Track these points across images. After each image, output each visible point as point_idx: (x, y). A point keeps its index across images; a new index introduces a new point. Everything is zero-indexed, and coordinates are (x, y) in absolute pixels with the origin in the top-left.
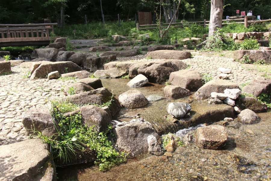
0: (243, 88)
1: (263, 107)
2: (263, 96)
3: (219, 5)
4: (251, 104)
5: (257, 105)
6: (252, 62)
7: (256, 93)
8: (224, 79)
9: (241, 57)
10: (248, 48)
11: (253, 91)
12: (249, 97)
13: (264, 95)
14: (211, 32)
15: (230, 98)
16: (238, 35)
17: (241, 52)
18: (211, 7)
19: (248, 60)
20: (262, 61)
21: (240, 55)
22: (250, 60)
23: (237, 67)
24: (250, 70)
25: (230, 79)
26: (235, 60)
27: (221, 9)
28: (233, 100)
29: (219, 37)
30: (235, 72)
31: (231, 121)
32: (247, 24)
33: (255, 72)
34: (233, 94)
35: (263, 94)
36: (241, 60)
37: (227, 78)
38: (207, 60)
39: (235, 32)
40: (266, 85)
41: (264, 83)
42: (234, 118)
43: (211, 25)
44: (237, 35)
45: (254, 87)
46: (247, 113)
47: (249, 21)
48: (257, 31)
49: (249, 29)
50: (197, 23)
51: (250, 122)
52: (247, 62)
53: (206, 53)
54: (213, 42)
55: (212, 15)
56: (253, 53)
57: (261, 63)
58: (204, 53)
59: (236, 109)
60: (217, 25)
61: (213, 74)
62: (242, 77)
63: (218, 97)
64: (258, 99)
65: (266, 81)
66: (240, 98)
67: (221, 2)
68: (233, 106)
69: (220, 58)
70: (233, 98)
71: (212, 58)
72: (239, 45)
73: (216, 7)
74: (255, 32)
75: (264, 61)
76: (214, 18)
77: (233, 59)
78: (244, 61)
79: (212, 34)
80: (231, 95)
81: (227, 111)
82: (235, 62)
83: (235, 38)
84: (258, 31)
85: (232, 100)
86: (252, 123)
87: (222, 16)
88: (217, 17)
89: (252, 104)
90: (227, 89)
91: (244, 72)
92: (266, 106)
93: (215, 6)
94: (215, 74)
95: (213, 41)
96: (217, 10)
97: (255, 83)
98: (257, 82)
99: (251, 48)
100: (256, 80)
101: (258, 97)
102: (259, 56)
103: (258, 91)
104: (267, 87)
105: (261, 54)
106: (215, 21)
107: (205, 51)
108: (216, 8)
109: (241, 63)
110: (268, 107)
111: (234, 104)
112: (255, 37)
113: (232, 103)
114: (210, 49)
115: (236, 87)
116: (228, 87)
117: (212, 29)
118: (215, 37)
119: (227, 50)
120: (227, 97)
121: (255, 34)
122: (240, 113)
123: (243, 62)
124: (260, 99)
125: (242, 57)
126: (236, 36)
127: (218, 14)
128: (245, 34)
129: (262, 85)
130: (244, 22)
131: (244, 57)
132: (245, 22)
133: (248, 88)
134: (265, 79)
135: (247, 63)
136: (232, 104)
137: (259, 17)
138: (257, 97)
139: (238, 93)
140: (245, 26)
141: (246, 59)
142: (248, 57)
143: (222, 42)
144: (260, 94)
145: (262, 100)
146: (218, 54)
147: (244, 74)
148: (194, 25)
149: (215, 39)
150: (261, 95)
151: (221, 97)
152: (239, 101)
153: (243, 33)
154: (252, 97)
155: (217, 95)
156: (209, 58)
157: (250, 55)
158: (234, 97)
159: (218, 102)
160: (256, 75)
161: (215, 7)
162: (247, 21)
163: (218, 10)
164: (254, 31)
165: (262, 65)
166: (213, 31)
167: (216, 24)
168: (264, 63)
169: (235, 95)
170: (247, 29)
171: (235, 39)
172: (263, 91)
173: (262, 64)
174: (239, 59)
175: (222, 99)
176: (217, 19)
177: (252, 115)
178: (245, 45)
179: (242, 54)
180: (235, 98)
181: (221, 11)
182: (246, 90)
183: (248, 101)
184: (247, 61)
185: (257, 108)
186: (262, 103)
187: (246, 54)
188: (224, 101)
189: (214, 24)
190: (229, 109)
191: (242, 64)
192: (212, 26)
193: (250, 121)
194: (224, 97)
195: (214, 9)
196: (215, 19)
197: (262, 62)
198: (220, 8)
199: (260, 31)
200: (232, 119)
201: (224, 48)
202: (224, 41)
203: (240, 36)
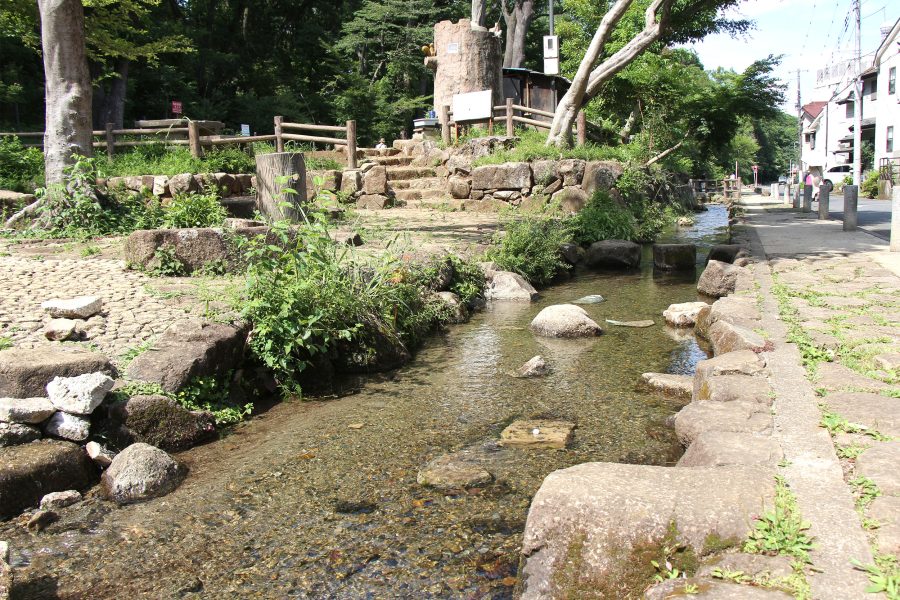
0: (126, 368)
1: (200, 426)
2: (200, 386)
3: (74, 74)
4: (154, 422)
5: (176, 423)
6: (187, 270)
7: (172, 380)
8: (62, 341)
9: (149, 253)
10: (187, 224)
11: (162, 374)
12: (144, 397)
13: (201, 382)
14: (54, 169)
15: (68, 412)
16: (170, 182)
17: (148, 238)
18: (47, 77)
19: (172, 265)
20: (220, 264)
21: (144, 249)
22: (179, 264)
23: (130, 291)
24: (172, 299)
25: (88, 339)
26: (130, 268)
27: (86, 88)
28: (82, 417)
29: (87, 189)
30: (114, 310)
31: (71, 501)
32: (199, 149)
33: (187, 304)
34: (80, 395)
35: (198, 378)
36: (151, 264)
37: (77, 336)
38: (24, 273)
39: (160, 174)
40: (204, 347)
41: (198, 339)
42: (83, 489)
43: (54, 144)
44: (166, 182)
45: (165, 356)
46: (132, 461)
47: (204, 138)
48: (231, 171)
49: (207, 164)
50: (20, 138)
51: (146, 492)
52: (169, 271)
53: (34, 246)
54: (65, 207)
55: (54, 106)
56: (187, 240)
57: (215, 270)
58: (27, 246)
59: (94, 450)
60: (73, 145)
61: (24, 325)
62: (135, 327)
63: (16, 417)
64: (183, 400)
65: (206, 332)
66: (112, 406)
67: (83, 64)
68: (82, 443)
69: (81, 263)
70: (81, 412)
71: (49, 264)
72: (162, 214)
73: (66, 76)
74: (224, 174)
75: (226, 263)
76: (59, 119)
77: (123, 264)
78: (162, 269)
79: (59, 176)
80: (72, 399)
81: (50, 467)
82: (131, 275)
83: (162, 191)
84: (235, 171)
85: (77, 419)
86: (155, 492)
87: (90, 111)
88: (72, 116)
89: (158, 423)
90: (57, 378)
91: (149, 308)
92: (212, 419)
93: (62, 75)
94: (34, 324)
95: (64, 203)
96: (68, 89)
97: (170, 343)
98: (175, 340)
99: (198, 223)
100: (174, 330)
101: (183, 393)
102: (208, 249)
103: (180, 369)
104: (209, 352)
105: (215, 240)
106: (65, 131)
107: (33, 239)
108: (64, 81)
109: (151, 276)
110: (217, 422)
111: (86, 432)
112: (225, 188)
113: (78, 431)
114: (54, 233)
115: (98, 366)
116: (63, 369)
117: (57, 156)
118: (70, 188)
119: (115, 233)
120: (59, 411)
121: (224, 180)
122: (107, 465)
123: (157, 271)
124: (187, 398)
125: (153, 255)
126: (163, 184)
127: (75, 104)
128: (193, 179)
129: (191, 347)
130: (188, 138)
131: (158, 255)
132: (192, 142)
133: (144, 365)
134: (204, 326)
135: (170, 275)
136: (78, 437)
137: (245, 129)
138: (177, 393)
139: (96, 390)
140: (193, 152)
141: (165, 263)
142: (171, 252)
143: (97, 206)
144: (188, 381)
145: (200, 402)
146: (79, 249)
147: (145, 315)
148: (11, 146)
149: (72, 196)
150: (191, 384)
151: (28, 416)
152: (110, 416)
153: (186, 177)
154: (157, 396)
155: (9, 407)
156: (37, 263)
157: (179, 245)
158: (83, 405)
159: (16, 435)
160: (185, 315)
161: (59, 79)
162: (197, 138)
163: (75, 91)
164: (222, 171)
165: (219, 277)
166: (61, 165)
167: (71, 140)
168: (225, 270)
169: (87, 396)
170: (198, 161)
171: (161, 196)
172: (197, 369)
173: (220, 273)
174: (144, 264)
175: (35, 421)
176: (71, 122)
177: (152, 465)
178: (179, 213)
179: (153, 244)
180: (89, 410)
181: (84, 93)
182: (139, 373)
183: (142, 413)
184: (169, 268)
185: (179, 434)
186: (198, 411)
187: (166, 245)
188: (44, 426)
189: (63, 139)
190: (61, 457)
191: (153, 279)
192: (54, 146)
193: (144, 489)
194: (42, 413)
195: (57, 84)
196: (65, 122)
197: (220, 269)
198: (80, 82)
199: (241, 169)
200: (78, 494)
201: (107, 227)
202: (106, 201)
203: (175, 184)
